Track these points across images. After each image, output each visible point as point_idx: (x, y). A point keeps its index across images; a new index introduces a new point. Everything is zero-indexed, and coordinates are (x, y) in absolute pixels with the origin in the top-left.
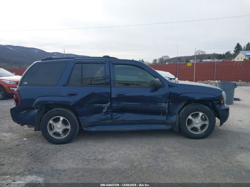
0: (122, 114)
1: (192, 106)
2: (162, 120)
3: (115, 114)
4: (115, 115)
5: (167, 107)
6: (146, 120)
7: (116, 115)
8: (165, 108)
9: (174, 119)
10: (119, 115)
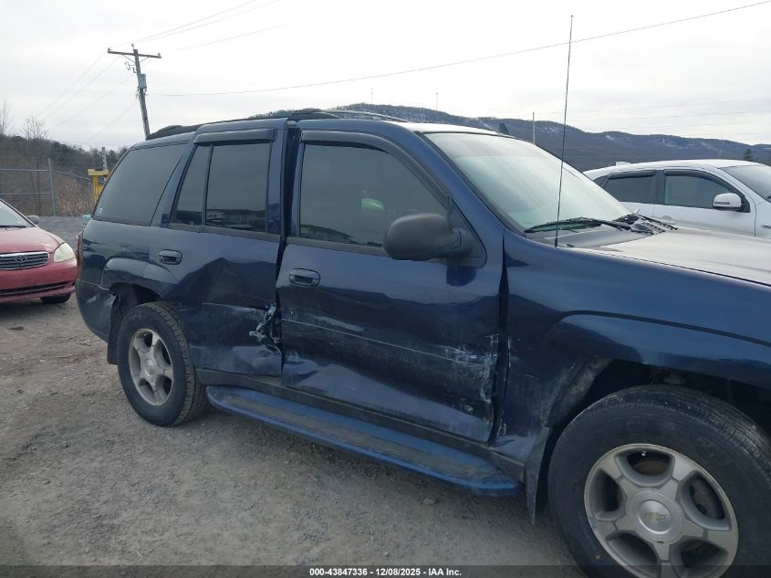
0: (321, 365)
1: (628, 399)
2: (468, 435)
3: (296, 358)
4: (294, 363)
5: (487, 374)
6: (397, 417)
7: (299, 363)
8: (471, 375)
9: (523, 450)
10: (310, 365)
